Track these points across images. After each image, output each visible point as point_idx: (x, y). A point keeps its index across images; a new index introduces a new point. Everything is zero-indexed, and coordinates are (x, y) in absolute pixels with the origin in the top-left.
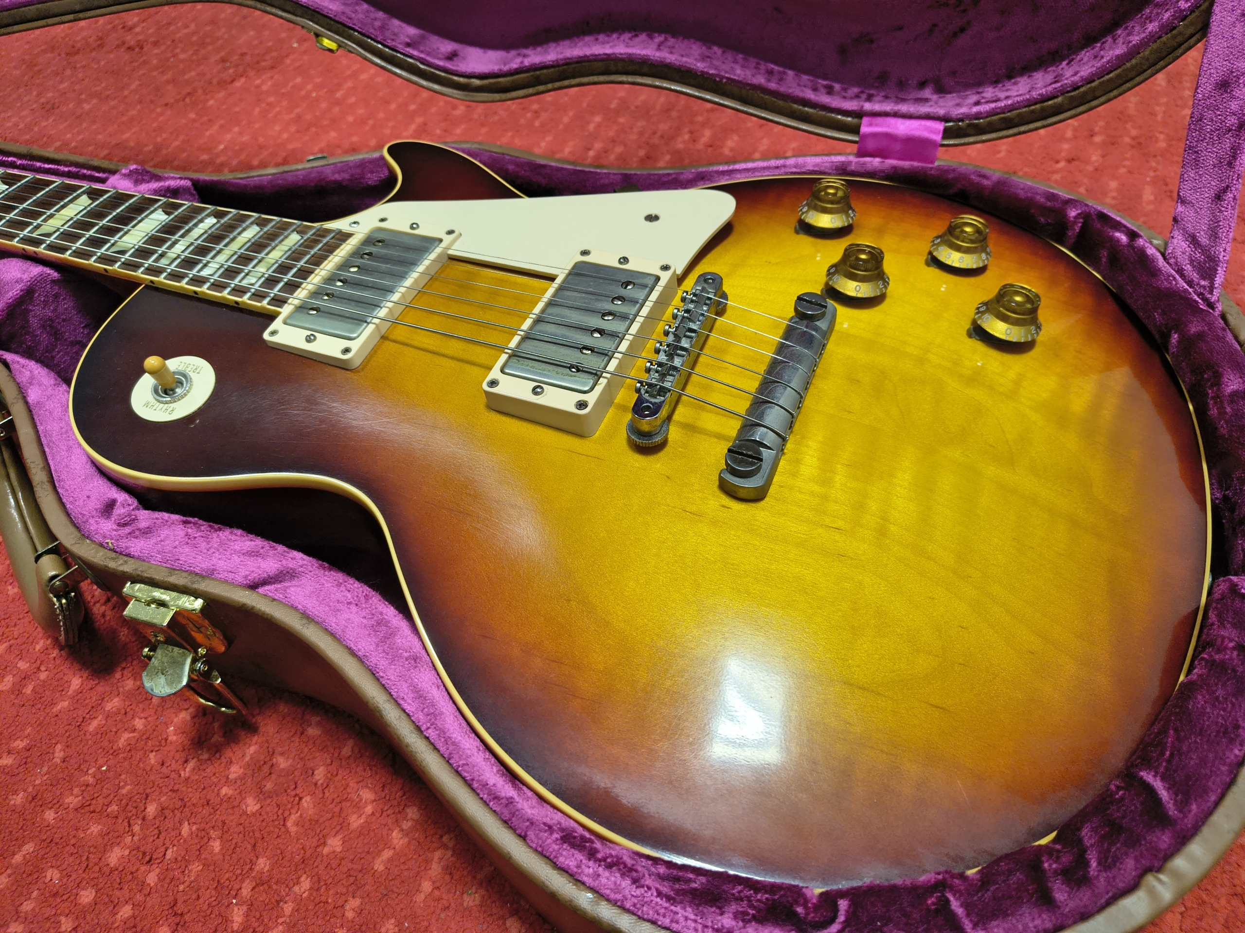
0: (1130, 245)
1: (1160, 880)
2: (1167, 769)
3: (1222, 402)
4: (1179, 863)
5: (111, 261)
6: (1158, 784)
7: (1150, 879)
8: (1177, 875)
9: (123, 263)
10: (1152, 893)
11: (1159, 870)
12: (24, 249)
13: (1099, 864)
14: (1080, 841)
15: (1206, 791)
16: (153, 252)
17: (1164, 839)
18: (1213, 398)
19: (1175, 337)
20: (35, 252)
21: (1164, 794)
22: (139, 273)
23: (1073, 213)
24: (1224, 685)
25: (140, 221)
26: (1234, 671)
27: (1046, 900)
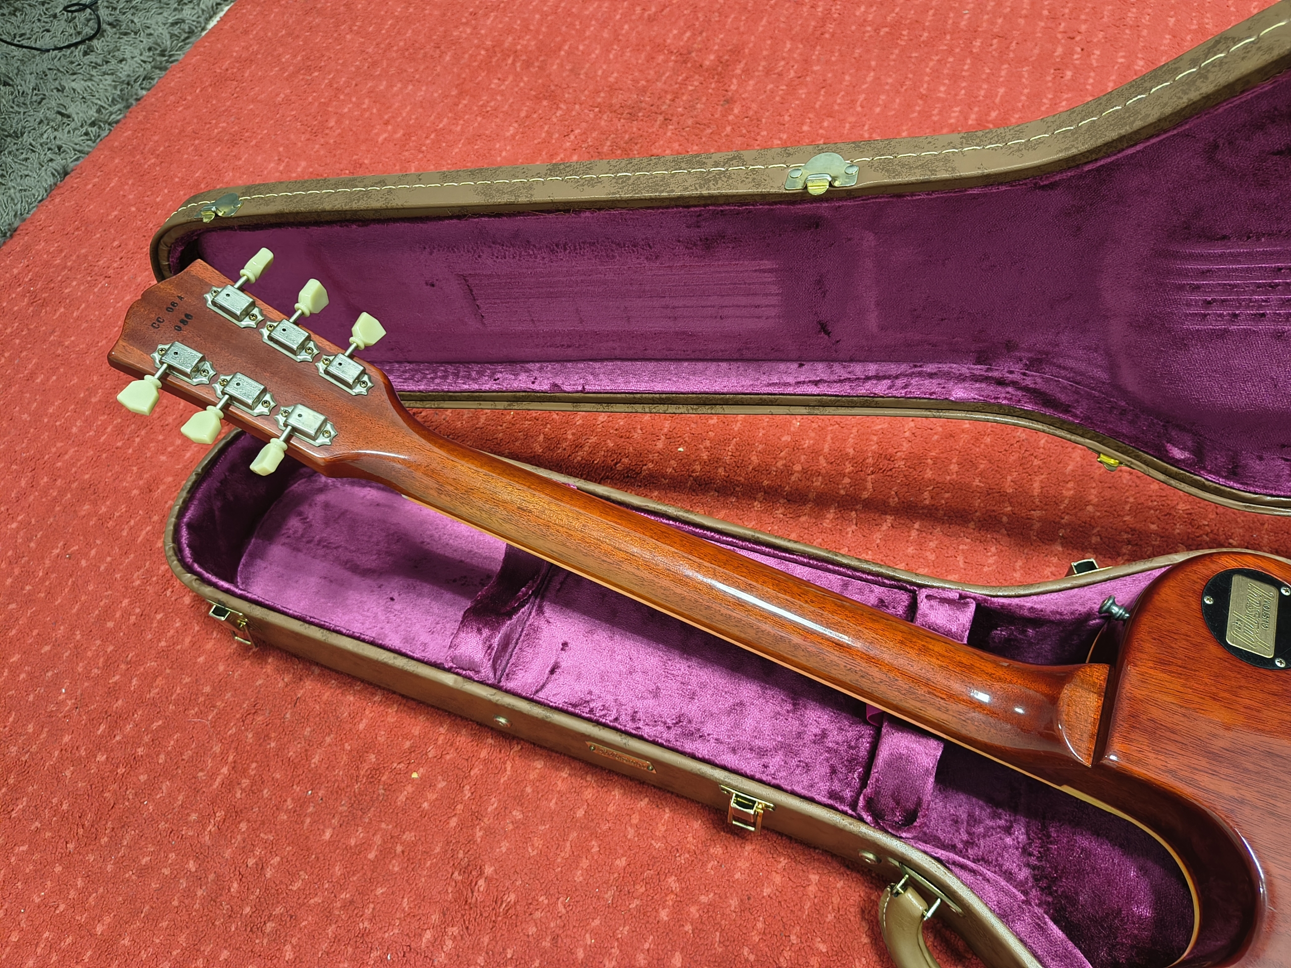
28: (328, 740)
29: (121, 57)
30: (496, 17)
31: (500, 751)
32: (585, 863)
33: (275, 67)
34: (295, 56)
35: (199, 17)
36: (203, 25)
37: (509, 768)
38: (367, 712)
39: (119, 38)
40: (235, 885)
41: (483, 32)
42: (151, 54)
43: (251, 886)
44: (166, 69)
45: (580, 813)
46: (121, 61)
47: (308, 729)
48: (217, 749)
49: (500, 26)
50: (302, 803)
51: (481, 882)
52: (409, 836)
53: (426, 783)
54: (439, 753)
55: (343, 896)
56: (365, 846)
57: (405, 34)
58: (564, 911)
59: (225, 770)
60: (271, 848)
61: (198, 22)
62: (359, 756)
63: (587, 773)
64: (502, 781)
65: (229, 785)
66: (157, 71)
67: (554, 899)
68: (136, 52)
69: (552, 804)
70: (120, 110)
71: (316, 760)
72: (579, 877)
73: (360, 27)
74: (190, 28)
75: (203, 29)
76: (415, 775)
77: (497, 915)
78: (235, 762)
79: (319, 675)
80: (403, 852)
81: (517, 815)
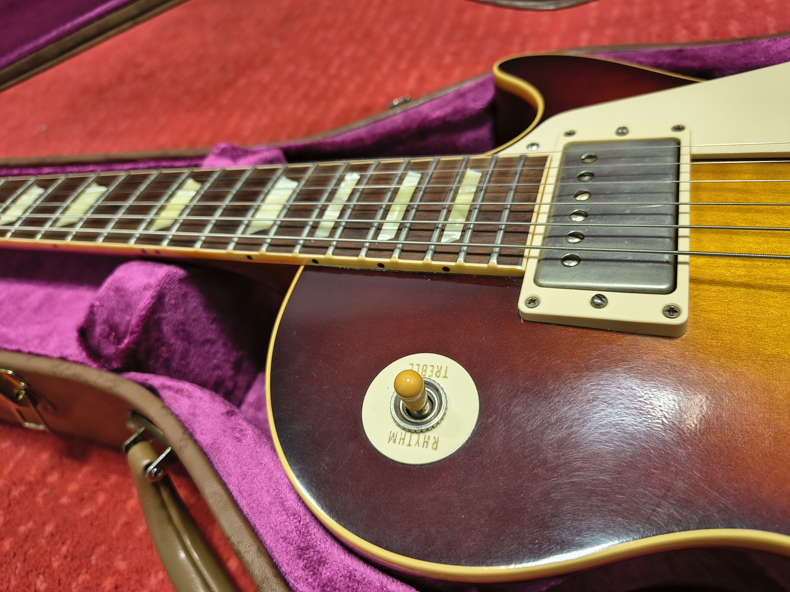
5: (255, 244)
9: (271, 245)
12: (143, 250)
16: (302, 226)
20: (157, 251)
22: (297, 253)
25: (267, 194)
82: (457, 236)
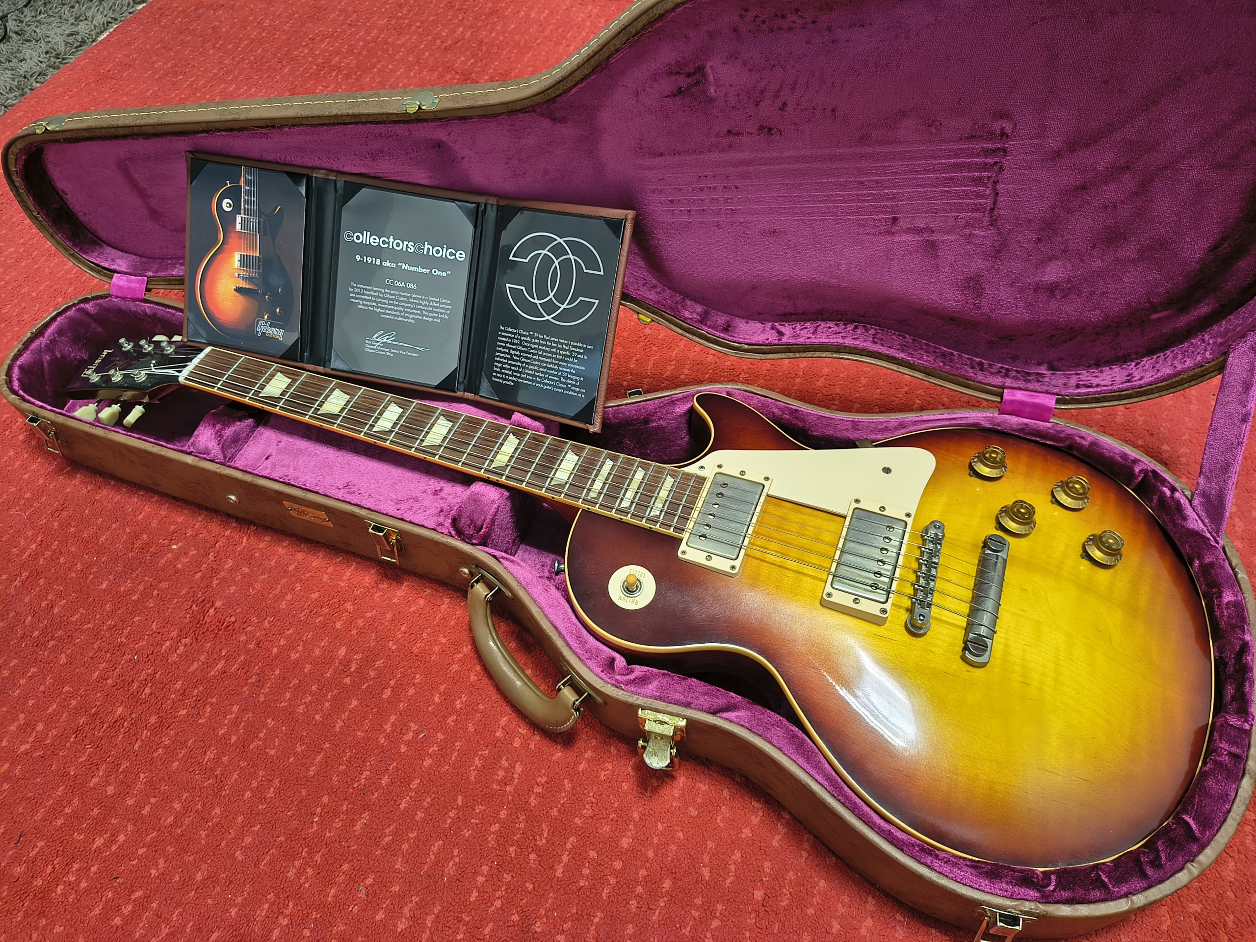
0: (1172, 497)
1: (1193, 866)
2: (1195, 815)
3: (1222, 608)
4: (1201, 857)
5: (557, 492)
6: (1191, 822)
7: (1189, 865)
8: (1200, 863)
9: (566, 494)
10: (1190, 871)
11: (1192, 861)
12: (488, 477)
13: (1166, 858)
14: (1157, 848)
15: (1213, 825)
16: (582, 487)
17: (1195, 848)
18: (1217, 605)
19: (1197, 563)
20: (497, 480)
21: (1194, 826)
22: (579, 502)
23: (1137, 469)
24: (1221, 774)
25: (561, 460)
26: (1226, 766)
27: (1144, 876)
28: (114, 526)
29: (22, 58)
30: (329, 43)
31: (240, 531)
32: (289, 597)
33: (148, 71)
34: (166, 64)
35: (91, 31)
36: (94, 37)
37: (245, 541)
38: (146, 508)
39: (22, 44)
40: (29, 618)
41: (317, 52)
42: (48, 56)
43: (41, 618)
44: (59, 68)
45: (292, 567)
46: (21, 61)
47: (101, 520)
48: (30, 534)
49: (331, 49)
50: (88, 566)
51: (212, 611)
52: (164, 585)
53: (184, 552)
54: (195, 533)
55: (109, 623)
56: (132, 591)
57: (257, 51)
58: (268, 626)
59: (33, 547)
60: (60, 595)
61: (90, 35)
62: (136, 536)
63: (301, 543)
64: (238, 549)
65: (35, 556)
66: (51, 70)
67: (262, 618)
68: (35, 54)
69: (273, 563)
70: (15, 96)
71: (103, 539)
72: (283, 605)
73: (221, 45)
74: (82, 38)
75: (94, 41)
76: (174, 547)
77: (219, 630)
78: (41, 541)
79: (114, 485)
80: (158, 595)
81: (246, 570)
82: (658, 513)
